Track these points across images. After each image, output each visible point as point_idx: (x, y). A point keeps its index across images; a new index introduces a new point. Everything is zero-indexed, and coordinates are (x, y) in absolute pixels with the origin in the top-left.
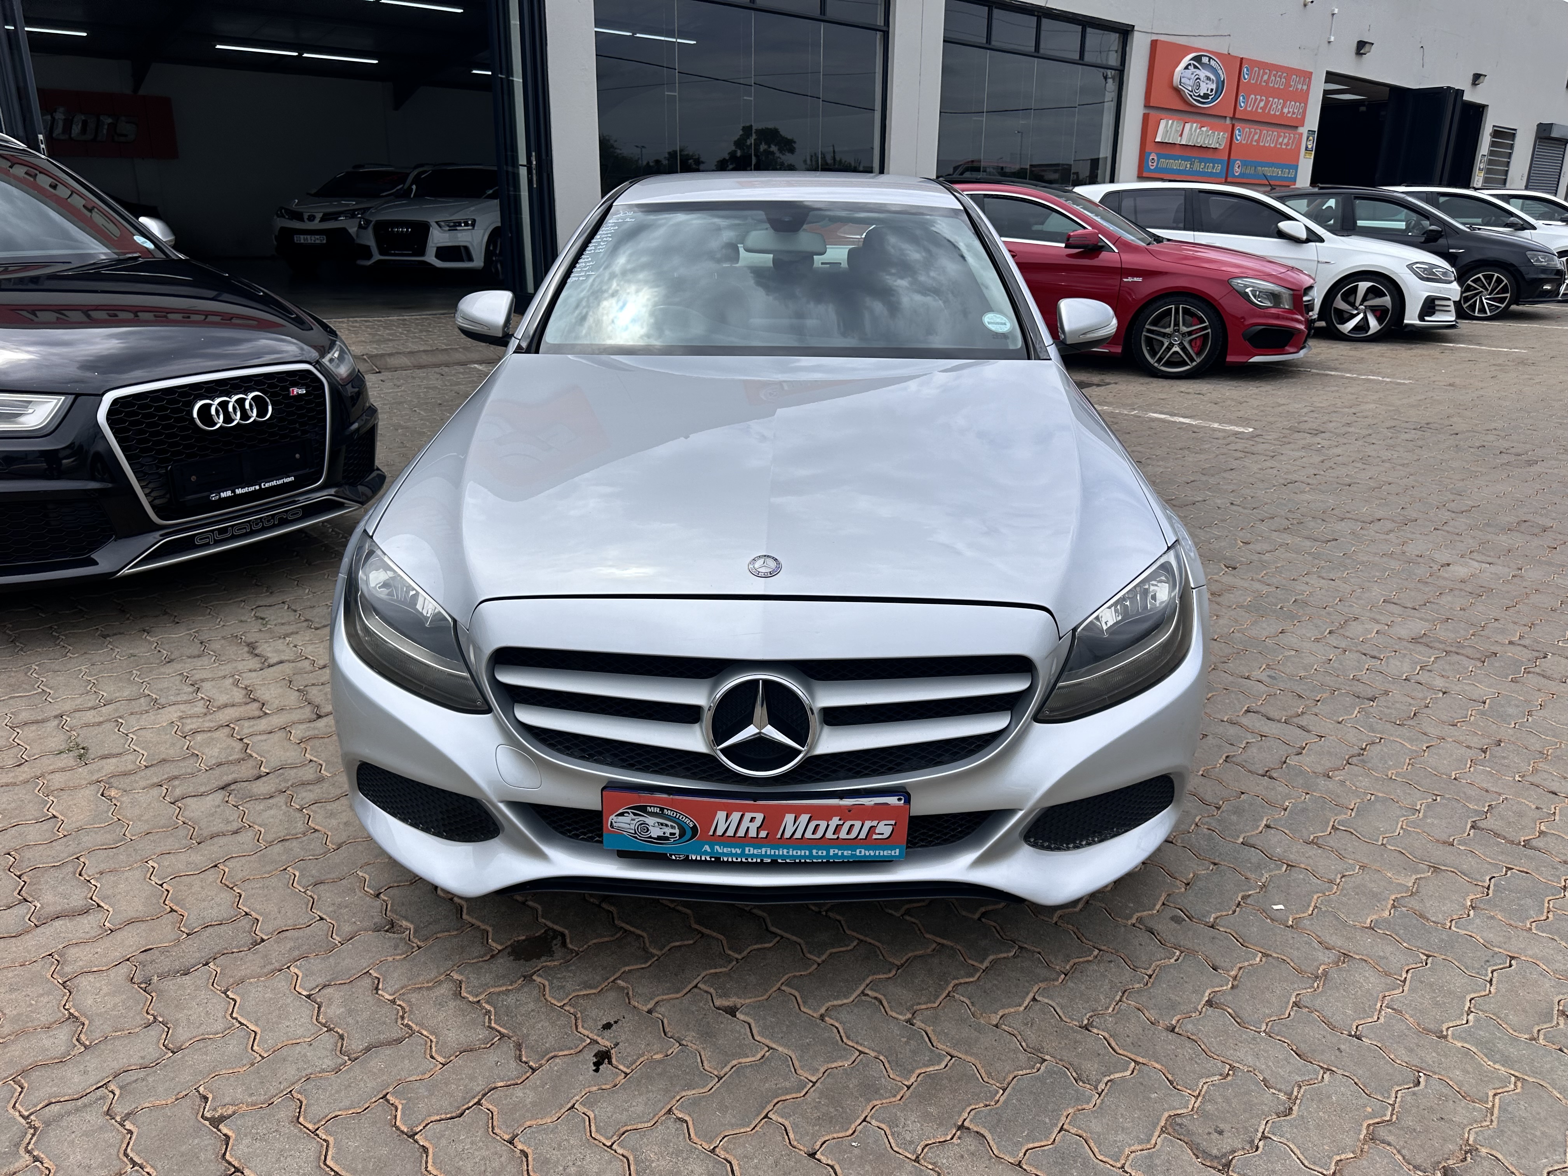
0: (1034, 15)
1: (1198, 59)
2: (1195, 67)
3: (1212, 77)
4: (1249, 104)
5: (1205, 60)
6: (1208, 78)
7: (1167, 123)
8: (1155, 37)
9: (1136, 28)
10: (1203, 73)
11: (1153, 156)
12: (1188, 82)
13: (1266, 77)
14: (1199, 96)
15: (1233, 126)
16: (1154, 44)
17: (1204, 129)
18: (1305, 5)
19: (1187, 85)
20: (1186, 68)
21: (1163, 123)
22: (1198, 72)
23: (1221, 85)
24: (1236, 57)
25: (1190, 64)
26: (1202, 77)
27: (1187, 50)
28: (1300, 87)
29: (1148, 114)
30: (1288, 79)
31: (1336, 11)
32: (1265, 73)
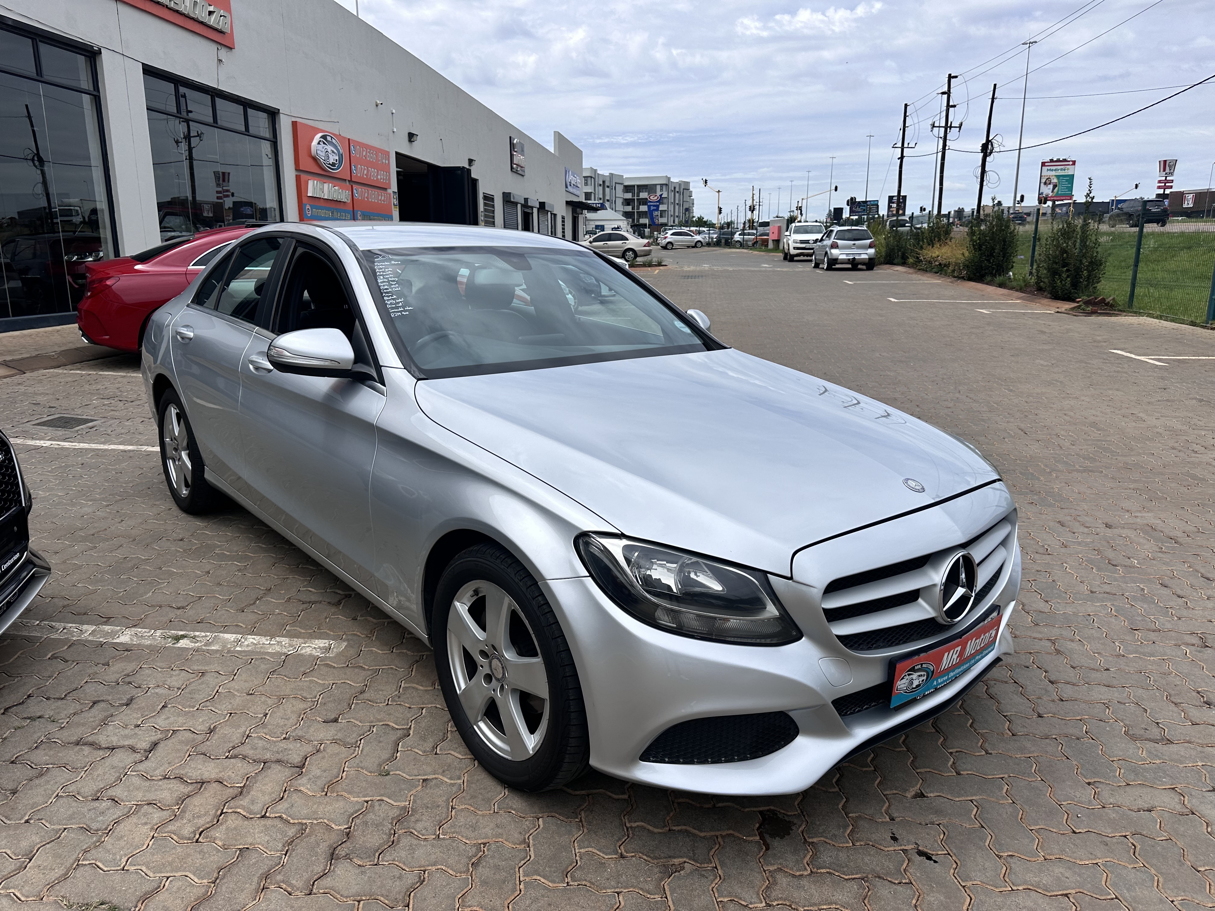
0: (209, 94)
1: (324, 137)
2: (324, 143)
3: (335, 151)
4: (359, 172)
5: (329, 138)
6: (333, 152)
7: (314, 183)
8: (294, 120)
9: (281, 111)
10: (330, 148)
11: (308, 207)
12: (321, 154)
13: (364, 153)
14: (329, 164)
15: (352, 186)
16: (294, 124)
17: (336, 188)
18: (377, 106)
19: (322, 156)
20: (319, 143)
21: (310, 183)
22: (326, 147)
23: (341, 156)
24: (345, 138)
25: (320, 141)
26: (329, 151)
27: (318, 130)
28: (384, 161)
29: (300, 175)
30: (377, 155)
31: (394, 111)
32: (363, 151)
